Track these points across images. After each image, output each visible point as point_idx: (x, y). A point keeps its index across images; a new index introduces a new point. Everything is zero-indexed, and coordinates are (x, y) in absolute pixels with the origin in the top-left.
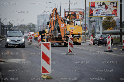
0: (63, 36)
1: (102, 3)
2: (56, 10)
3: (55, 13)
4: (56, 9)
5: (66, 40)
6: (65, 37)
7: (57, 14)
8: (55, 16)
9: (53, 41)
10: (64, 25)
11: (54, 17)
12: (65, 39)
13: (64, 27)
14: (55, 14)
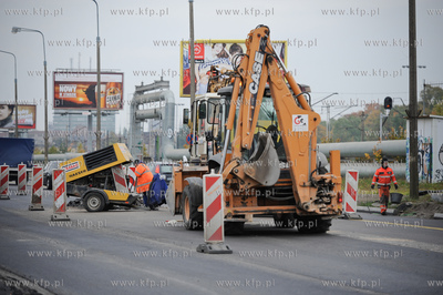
0: (301, 177)
1: (228, 46)
2: (263, 34)
3: (262, 51)
4: (267, 32)
5: (316, 202)
6: (312, 186)
7: (269, 59)
8: (258, 68)
9: (244, 205)
10: (305, 117)
11: (255, 77)
12: (314, 192)
13: (306, 129)
14: (260, 58)
